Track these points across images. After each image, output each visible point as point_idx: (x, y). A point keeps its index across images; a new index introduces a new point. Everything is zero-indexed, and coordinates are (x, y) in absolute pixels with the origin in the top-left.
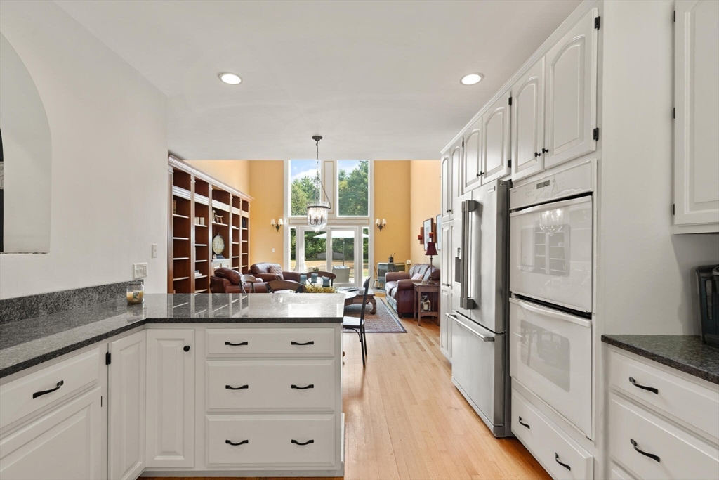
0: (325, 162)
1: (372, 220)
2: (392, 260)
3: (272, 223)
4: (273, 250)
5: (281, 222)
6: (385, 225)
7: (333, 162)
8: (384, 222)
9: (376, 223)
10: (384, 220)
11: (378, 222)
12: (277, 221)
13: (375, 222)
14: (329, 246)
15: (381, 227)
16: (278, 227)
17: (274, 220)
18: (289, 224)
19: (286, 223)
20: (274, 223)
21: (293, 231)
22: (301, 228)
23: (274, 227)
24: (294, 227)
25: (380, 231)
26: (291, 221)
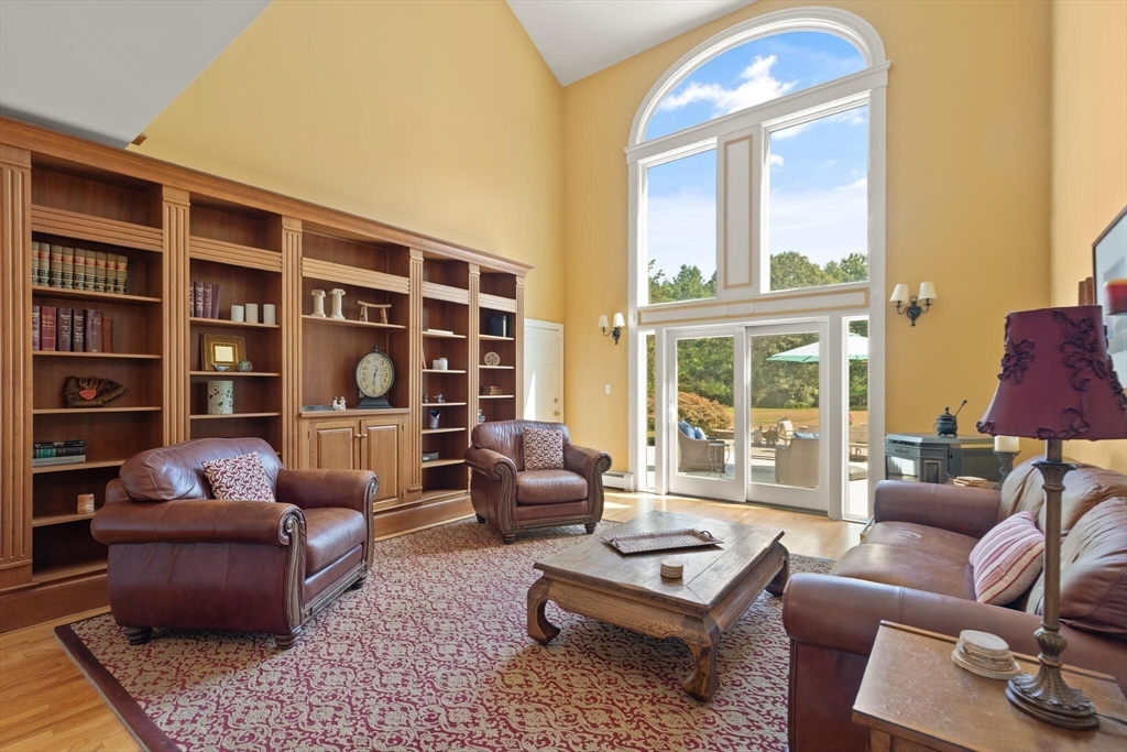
1: (878, 292)
3: (601, 325)
4: (607, 389)
5: (619, 321)
6: (928, 302)
8: (925, 292)
9: (894, 298)
10: (922, 285)
11: (899, 293)
12: (611, 320)
13: (889, 293)
15: (914, 311)
16: (616, 333)
17: (605, 317)
18: (639, 323)
19: (632, 323)
20: (606, 325)
21: (650, 339)
22: (668, 332)
23: (606, 333)
24: (652, 332)
25: (913, 325)
26: (643, 316)
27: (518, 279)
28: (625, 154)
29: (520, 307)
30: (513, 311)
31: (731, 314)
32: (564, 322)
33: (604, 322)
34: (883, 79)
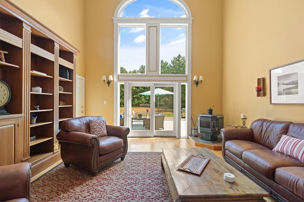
0: (150, 27)
1: (190, 77)
2: (211, 112)
3: (103, 79)
4: (105, 103)
5: (111, 78)
6: (201, 81)
7: (156, 27)
8: (201, 78)
9: (194, 79)
10: (200, 77)
11: (195, 78)
12: (107, 77)
13: (192, 78)
14: (153, 101)
15: (197, 83)
16: (109, 83)
17: (105, 76)
18: (118, 80)
19: (116, 79)
20: (105, 79)
21: (122, 86)
22: (129, 84)
23: (105, 82)
24: (123, 83)
25: (197, 86)
26: (120, 77)
27: (74, 55)
28: (113, 20)
29: (75, 67)
30: (72, 68)
31: (150, 79)
32: (85, 77)
33: (104, 78)
34: (191, 22)
